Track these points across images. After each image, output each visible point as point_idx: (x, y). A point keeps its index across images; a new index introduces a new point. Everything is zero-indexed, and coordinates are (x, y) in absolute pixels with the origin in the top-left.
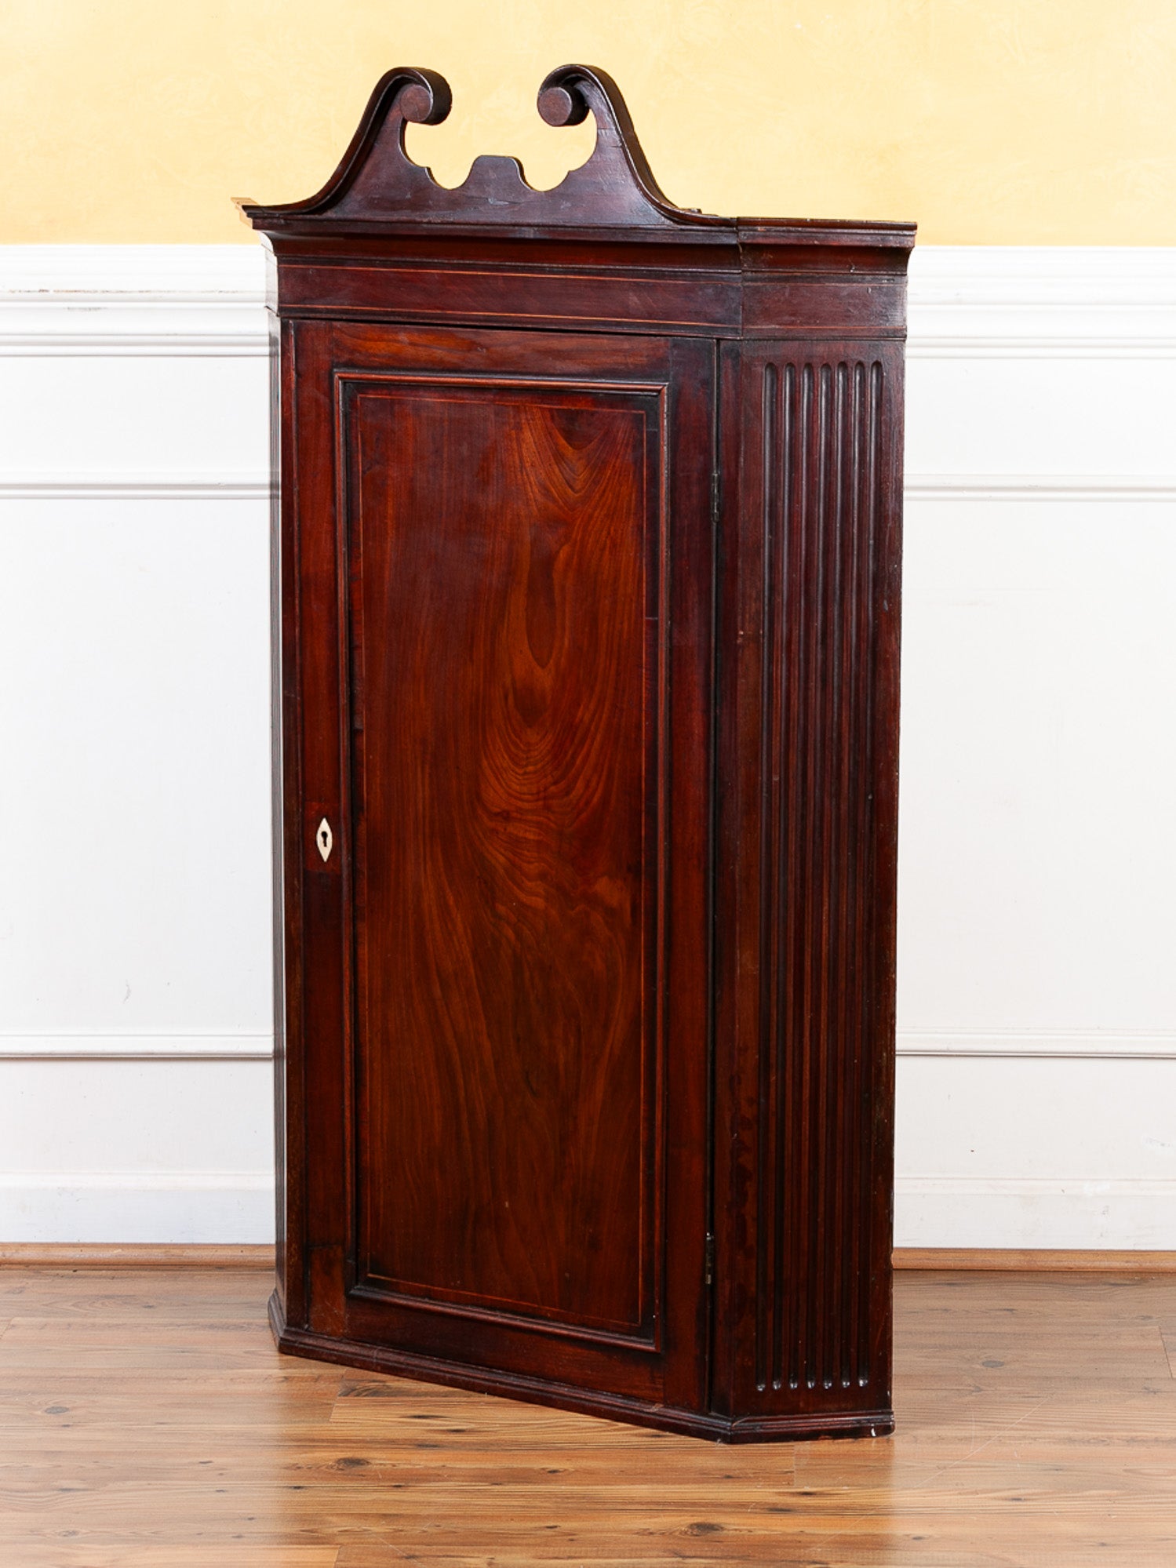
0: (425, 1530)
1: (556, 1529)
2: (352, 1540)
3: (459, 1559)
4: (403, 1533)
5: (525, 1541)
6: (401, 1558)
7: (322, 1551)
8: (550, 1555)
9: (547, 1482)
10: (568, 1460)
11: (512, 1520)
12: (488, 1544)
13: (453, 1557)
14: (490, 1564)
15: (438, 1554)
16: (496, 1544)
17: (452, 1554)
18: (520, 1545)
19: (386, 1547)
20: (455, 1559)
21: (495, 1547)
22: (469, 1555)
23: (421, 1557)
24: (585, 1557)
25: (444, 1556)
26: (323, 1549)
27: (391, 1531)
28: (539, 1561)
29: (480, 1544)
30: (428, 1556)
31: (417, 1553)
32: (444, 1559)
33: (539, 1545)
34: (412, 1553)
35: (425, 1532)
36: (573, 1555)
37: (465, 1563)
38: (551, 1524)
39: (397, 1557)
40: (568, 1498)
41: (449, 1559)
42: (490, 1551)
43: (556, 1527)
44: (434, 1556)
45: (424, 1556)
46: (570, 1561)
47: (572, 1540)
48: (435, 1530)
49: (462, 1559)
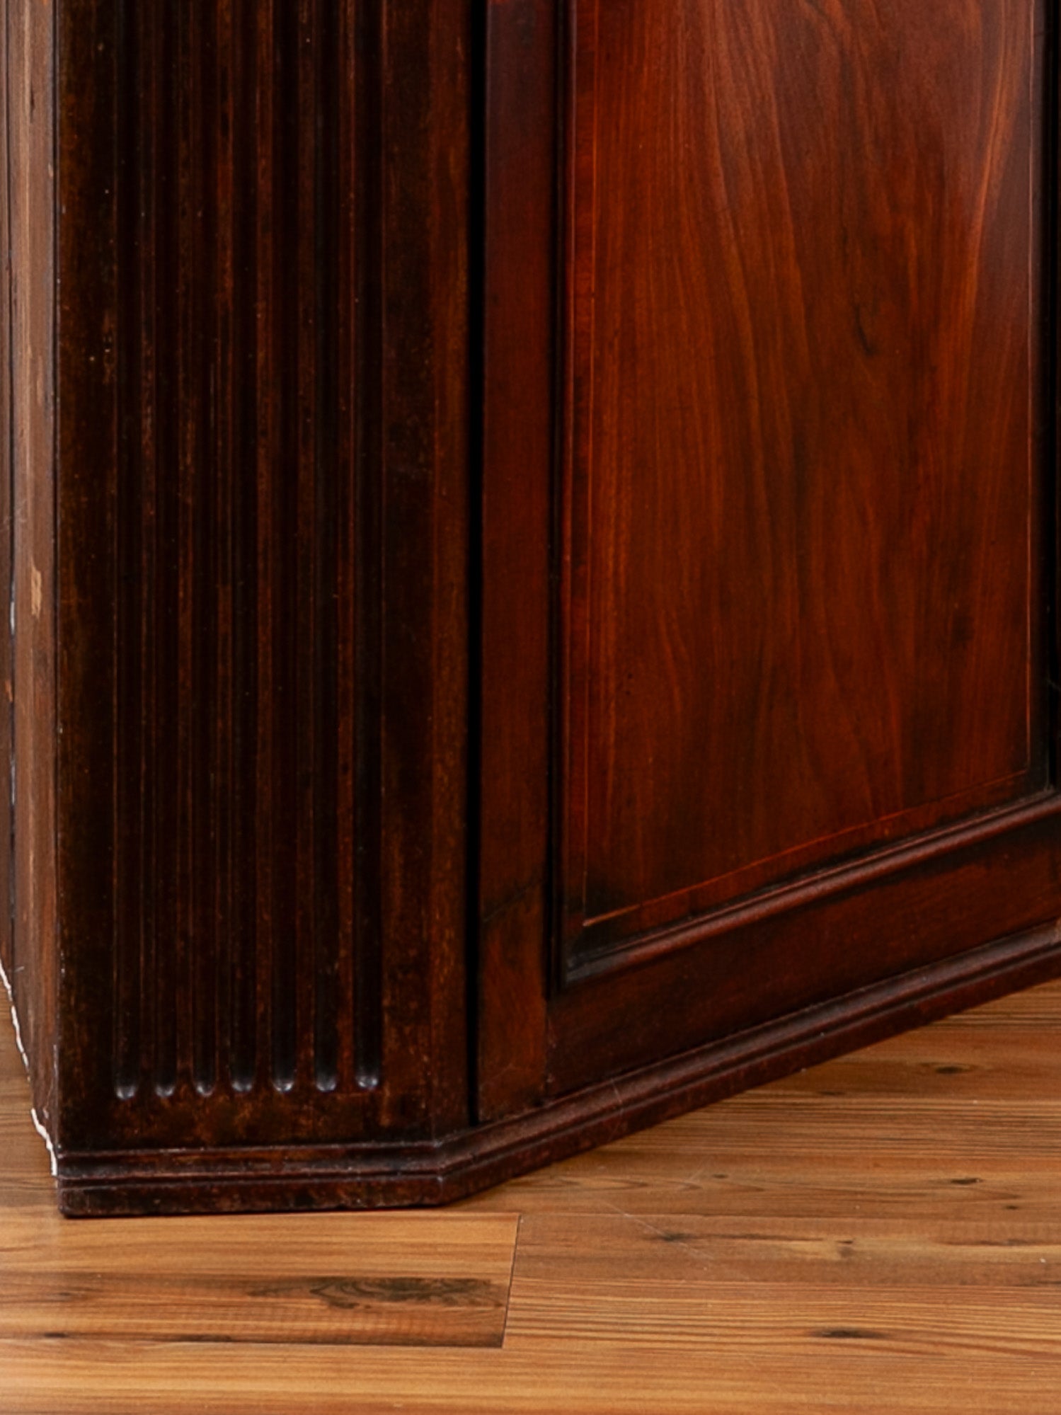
0: (697, 1183)
1: (974, 1186)
2: (543, 1204)
3: (777, 1243)
4: (648, 1190)
5: (910, 1210)
6: (654, 1238)
7: (486, 1224)
8: (972, 1236)
9: (938, 1090)
10: (975, 1048)
11: (876, 1165)
12: (833, 1214)
13: (765, 1238)
14: (845, 1253)
15: (731, 1232)
16: (852, 1213)
17: (761, 1232)
18: (904, 1216)
19: (617, 1216)
20: (769, 1243)
21: (849, 1220)
22: (799, 1234)
23: (696, 1238)
24: (1049, 1243)
25: (744, 1237)
26: (483, 1219)
27: (623, 1185)
28: (951, 1248)
29: (819, 1213)
30: (709, 1236)
31: (686, 1231)
32: (746, 1241)
33: (945, 1217)
34: (674, 1230)
35: (693, 1187)
36: (1019, 1236)
37: (789, 1250)
38: (963, 1175)
39: (645, 1238)
40: (988, 1123)
41: (755, 1242)
42: (841, 1229)
43: (973, 1181)
44: (724, 1237)
45: (702, 1237)
46: (1016, 1249)
47: (1012, 1208)
48: (716, 1185)
49: (785, 1243)
